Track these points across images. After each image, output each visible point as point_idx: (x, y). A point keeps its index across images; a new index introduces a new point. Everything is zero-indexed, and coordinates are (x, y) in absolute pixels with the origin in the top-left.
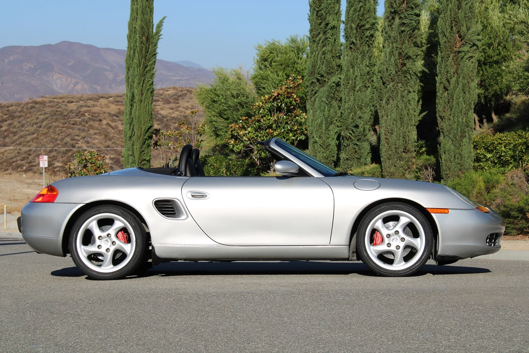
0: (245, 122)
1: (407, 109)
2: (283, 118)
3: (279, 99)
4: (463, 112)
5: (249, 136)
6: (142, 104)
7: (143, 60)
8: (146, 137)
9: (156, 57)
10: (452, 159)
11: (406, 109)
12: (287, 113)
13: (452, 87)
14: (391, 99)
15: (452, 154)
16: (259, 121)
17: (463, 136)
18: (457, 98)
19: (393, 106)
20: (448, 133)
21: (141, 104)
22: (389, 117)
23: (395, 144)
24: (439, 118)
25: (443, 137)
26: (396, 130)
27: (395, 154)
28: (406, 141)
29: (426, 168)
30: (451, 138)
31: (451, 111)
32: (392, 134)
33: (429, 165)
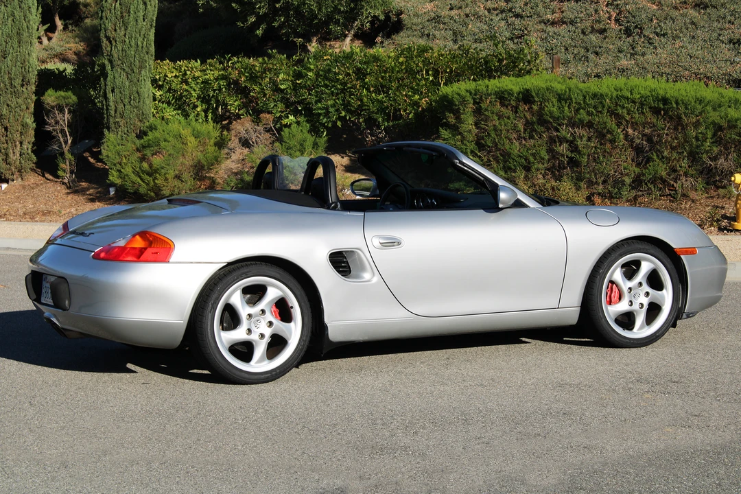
1: (27, 20)
4: (142, 33)
10: (126, 101)
11: (25, 20)
14: (3, 5)
15: (127, 92)
17: (141, 67)
18: (134, 11)
20: (119, 62)
23: (9, 73)
24: (104, 40)
25: (110, 67)
26: (11, 51)
27: (8, 87)
28: (25, 69)
29: (61, 110)
30: (124, 70)
31: (126, 30)
32: (4, 58)
33: (67, 105)
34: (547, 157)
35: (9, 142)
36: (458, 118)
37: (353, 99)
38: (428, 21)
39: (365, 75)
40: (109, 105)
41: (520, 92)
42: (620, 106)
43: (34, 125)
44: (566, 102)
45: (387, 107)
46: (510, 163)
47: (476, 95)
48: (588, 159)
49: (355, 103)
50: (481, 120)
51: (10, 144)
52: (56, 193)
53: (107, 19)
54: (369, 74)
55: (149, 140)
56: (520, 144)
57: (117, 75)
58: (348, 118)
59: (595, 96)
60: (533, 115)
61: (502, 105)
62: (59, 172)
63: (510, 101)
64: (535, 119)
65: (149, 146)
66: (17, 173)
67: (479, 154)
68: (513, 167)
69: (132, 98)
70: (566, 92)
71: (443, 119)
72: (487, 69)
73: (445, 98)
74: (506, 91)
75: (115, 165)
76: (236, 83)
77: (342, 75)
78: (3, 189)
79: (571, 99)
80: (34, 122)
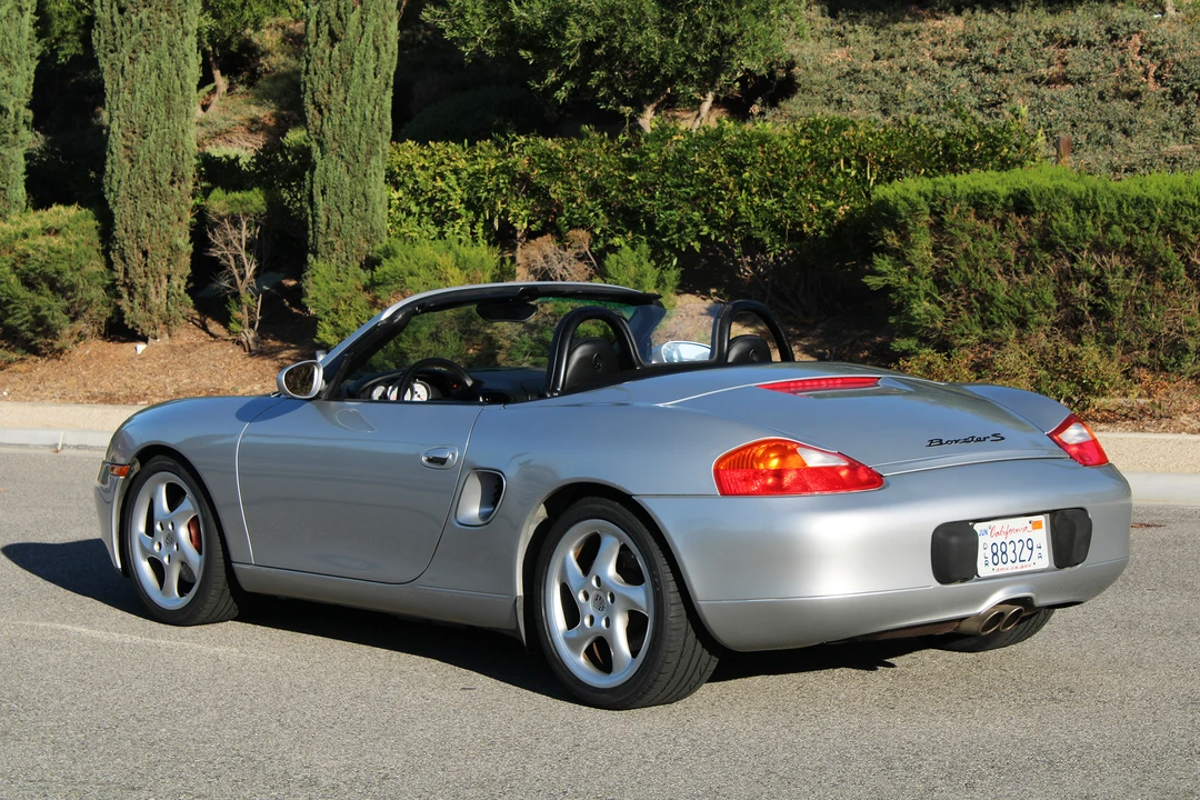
1: (181, 76)
4: (373, 97)
10: (345, 208)
11: (178, 75)
13: (351, 33)
14: (143, 51)
15: (347, 194)
17: (370, 153)
18: (360, 61)
19: (147, 66)
20: (335, 145)
22: (138, 95)
23: (151, 162)
24: (311, 108)
25: (319, 154)
26: (155, 127)
27: (149, 185)
28: (177, 156)
29: (235, 222)
30: (343, 157)
31: (346, 91)
32: (144, 138)
33: (246, 215)
34: (1055, 305)
35: (149, 275)
36: (904, 237)
37: (722, 207)
38: (839, 78)
39: (742, 166)
40: (317, 215)
41: (1010, 196)
42: (1180, 219)
43: (190, 248)
44: (1088, 213)
45: (780, 221)
46: (992, 313)
47: (934, 200)
48: (1126, 307)
49: (725, 213)
50: (945, 241)
51: (151, 279)
52: (227, 360)
53: (316, 74)
54: (749, 165)
55: (385, 273)
56: (1009, 282)
57: (330, 167)
58: (713, 237)
59: (1138, 201)
60: (1031, 234)
61: (979, 217)
62: (231, 325)
63: (992, 210)
64: (1034, 241)
65: (384, 283)
66: (161, 326)
67: (939, 298)
68: (997, 321)
69: (355, 203)
70: (1087, 195)
71: (880, 239)
72: (948, 157)
73: (883, 203)
74: (985, 193)
75: (327, 314)
76: (525, 178)
77: (703, 166)
78: (139, 352)
79: (1097, 208)
80: (190, 242)
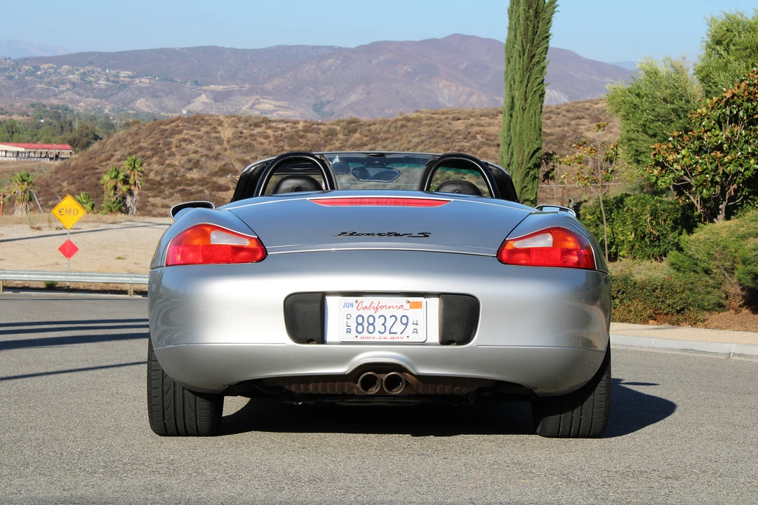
0: (678, 141)
2: (741, 134)
3: (734, 103)
5: (683, 162)
6: (525, 114)
7: (529, 45)
8: (530, 165)
9: (548, 42)
12: (749, 125)
16: (700, 138)
21: (523, 114)
